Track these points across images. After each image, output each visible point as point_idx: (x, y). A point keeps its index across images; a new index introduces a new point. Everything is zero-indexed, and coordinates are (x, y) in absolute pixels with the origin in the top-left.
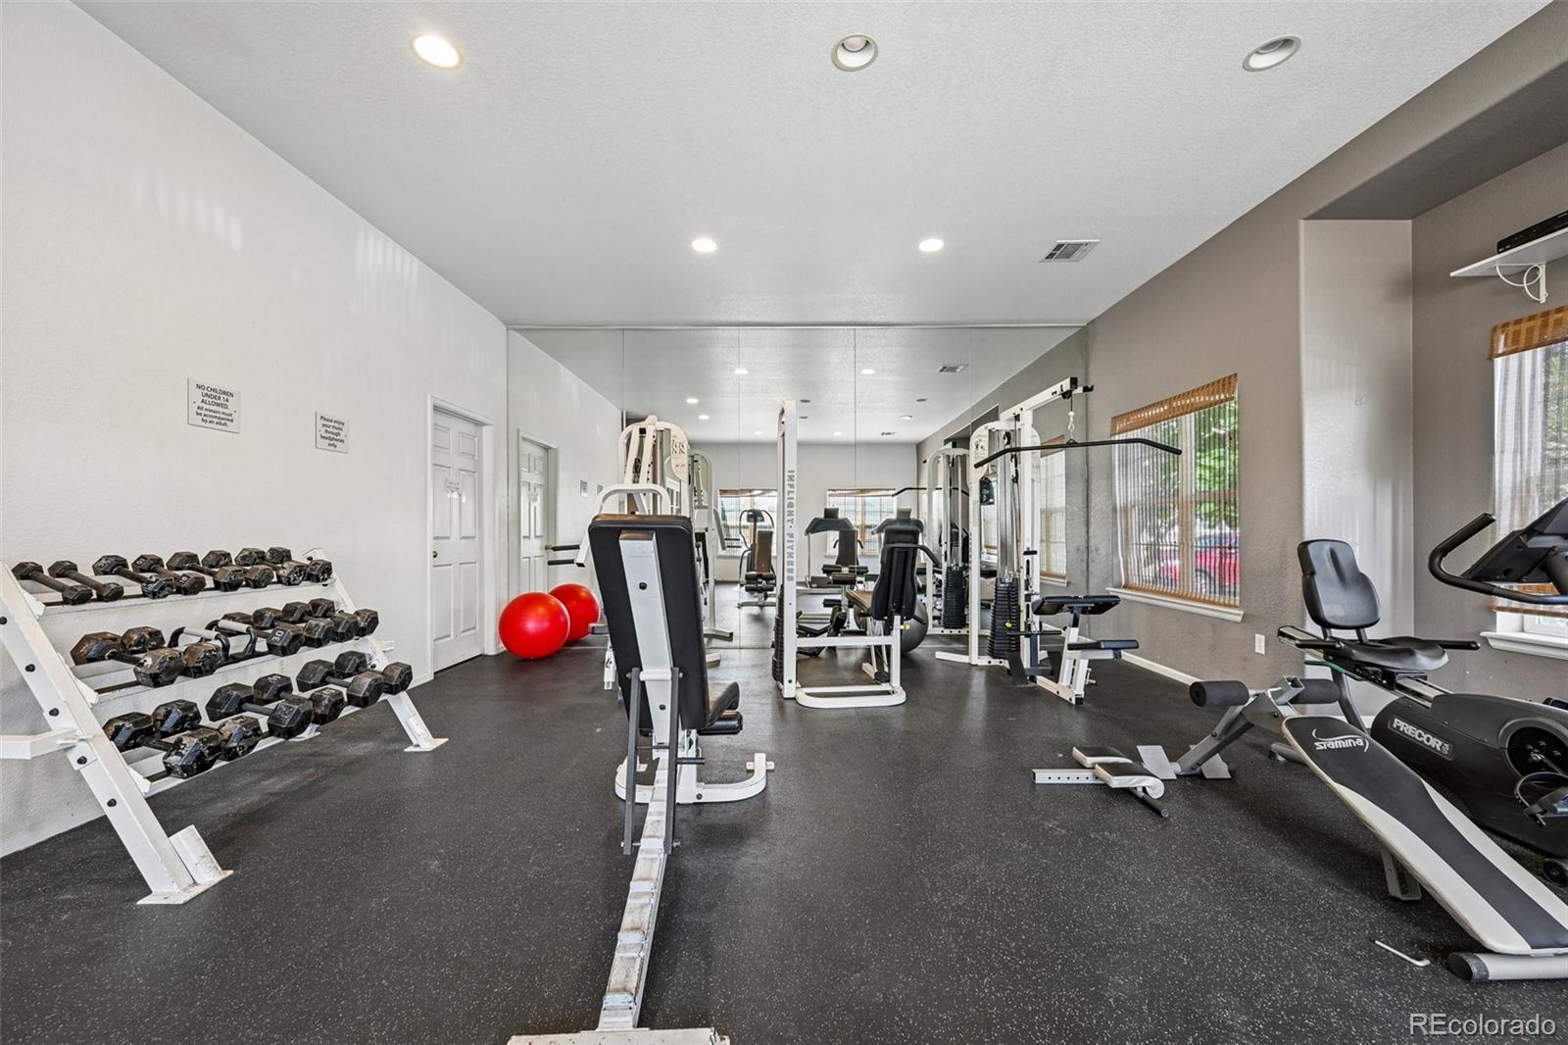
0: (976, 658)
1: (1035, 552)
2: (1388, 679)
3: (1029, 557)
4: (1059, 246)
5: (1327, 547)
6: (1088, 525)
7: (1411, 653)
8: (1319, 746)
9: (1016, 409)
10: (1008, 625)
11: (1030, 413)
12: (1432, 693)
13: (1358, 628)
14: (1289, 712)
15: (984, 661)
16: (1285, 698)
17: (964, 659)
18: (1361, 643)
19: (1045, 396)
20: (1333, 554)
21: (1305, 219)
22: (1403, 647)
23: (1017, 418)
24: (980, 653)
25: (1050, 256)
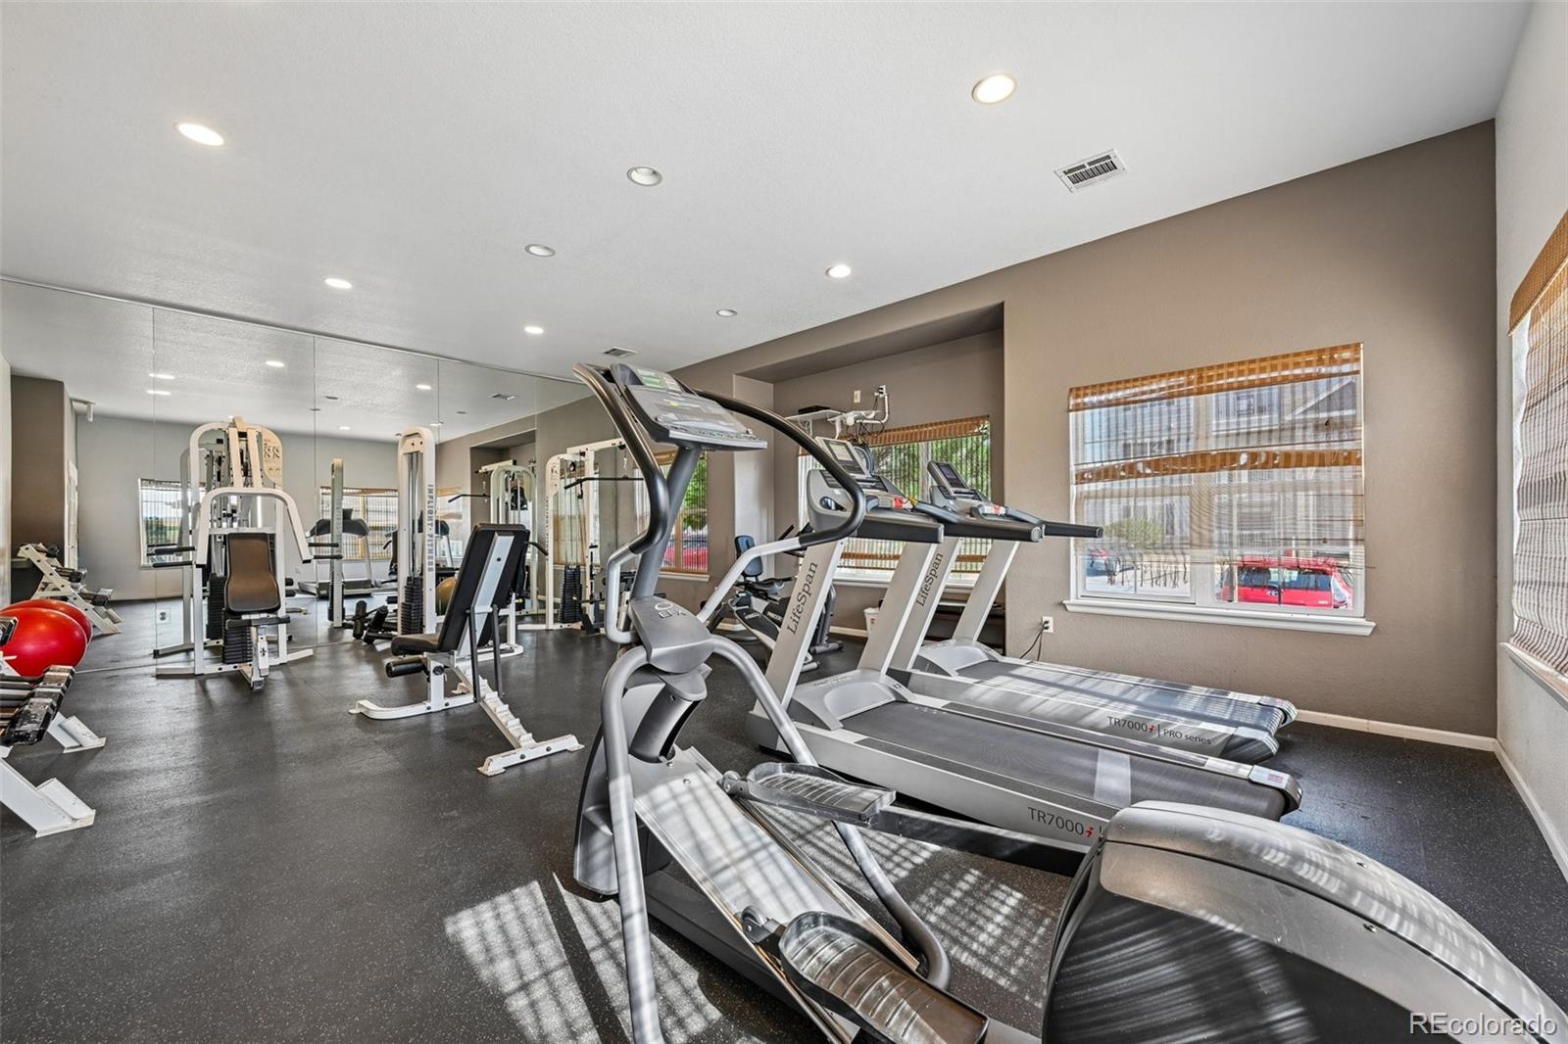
0: (551, 625)
1: (596, 547)
2: (765, 596)
3: (591, 550)
4: (615, 350)
5: (745, 539)
6: (616, 527)
7: (773, 584)
8: (746, 618)
9: (582, 448)
10: (574, 598)
11: (593, 452)
12: (778, 599)
13: (756, 576)
14: (735, 609)
15: (557, 626)
16: (734, 603)
17: (542, 627)
18: (757, 582)
19: (607, 444)
20: (747, 542)
21: (737, 374)
22: (770, 582)
23: (583, 454)
24: (555, 621)
25: (607, 353)
